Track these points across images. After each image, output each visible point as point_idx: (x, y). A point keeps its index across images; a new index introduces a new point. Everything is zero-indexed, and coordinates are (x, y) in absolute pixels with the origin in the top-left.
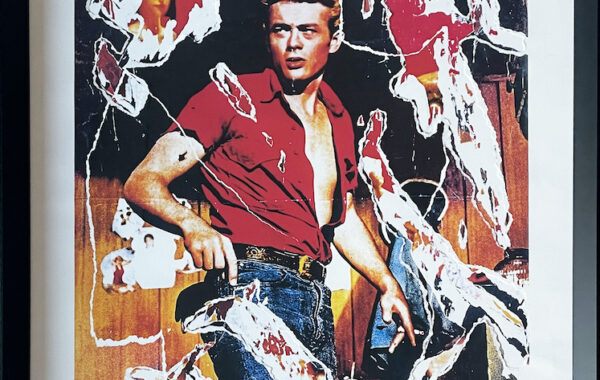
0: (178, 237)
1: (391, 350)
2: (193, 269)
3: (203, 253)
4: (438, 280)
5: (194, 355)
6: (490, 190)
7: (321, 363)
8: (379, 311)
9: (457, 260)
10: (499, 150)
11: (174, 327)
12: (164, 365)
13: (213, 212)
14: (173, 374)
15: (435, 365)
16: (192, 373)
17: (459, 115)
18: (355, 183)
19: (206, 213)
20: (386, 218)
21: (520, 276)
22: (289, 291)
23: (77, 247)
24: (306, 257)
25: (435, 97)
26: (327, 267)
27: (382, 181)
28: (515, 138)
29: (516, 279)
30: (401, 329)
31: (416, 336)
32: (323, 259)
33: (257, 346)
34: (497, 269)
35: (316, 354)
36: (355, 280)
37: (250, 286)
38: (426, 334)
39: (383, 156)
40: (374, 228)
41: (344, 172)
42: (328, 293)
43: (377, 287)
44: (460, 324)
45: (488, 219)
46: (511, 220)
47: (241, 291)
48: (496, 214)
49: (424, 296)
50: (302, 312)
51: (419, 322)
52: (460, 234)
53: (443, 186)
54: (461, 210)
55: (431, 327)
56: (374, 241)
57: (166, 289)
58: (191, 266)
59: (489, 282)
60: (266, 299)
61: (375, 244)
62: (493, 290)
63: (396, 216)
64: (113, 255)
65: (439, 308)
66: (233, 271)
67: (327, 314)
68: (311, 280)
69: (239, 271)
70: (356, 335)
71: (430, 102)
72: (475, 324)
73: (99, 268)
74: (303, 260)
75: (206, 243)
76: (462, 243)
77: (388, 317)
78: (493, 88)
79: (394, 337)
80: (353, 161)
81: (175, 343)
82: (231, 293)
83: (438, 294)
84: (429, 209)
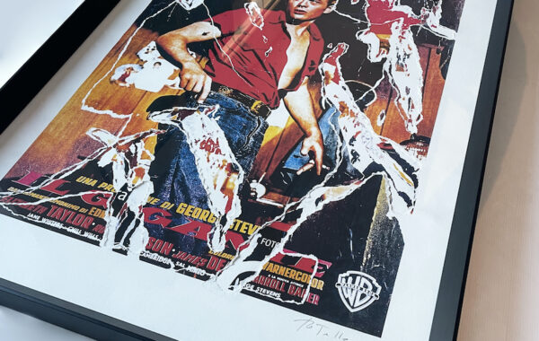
0: (177, 69)
1: (299, 173)
2: (177, 87)
3: (189, 81)
4: (353, 139)
5: (146, 134)
6: (410, 99)
7: (239, 165)
8: (299, 147)
9: (372, 132)
10: (422, 80)
11: (143, 114)
12: (120, 133)
13: (209, 63)
14: (123, 141)
15: (331, 193)
16: (137, 144)
17: (399, 57)
18: (313, 73)
19: (204, 62)
20: (327, 95)
21: (419, 153)
22: (238, 117)
23: (108, 56)
24: (260, 102)
25: (385, 46)
26: (273, 111)
27: (332, 76)
28: (436, 77)
29: (416, 154)
30: (312, 161)
31: (322, 169)
32: (272, 106)
33: (196, 142)
34: (402, 144)
35: (238, 159)
36: (290, 123)
37: (211, 107)
38: (331, 170)
39: (339, 65)
40: (316, 98)
41: (308, 65)
42: (266, 126)
43: (304, 132)
44: (361, 171)
45: (404, 114)
46: (422, 118)
47: (203, 108)
48: (410, 113)
49: (339, 147)
50: (241, 132)
51: (328, 160)
52: (379, 117)
53: (375, 89)
54: (385, 104)
55: (337, 167)
56: (313, 105)
57: (151, 93)
58: (177, 85)
59: (394, 150)
60: (219, 117)
61: (314, 107)
62: (395, 156)
63: (335, 96)
64: (128, 66)
65: (348, 157)
66: (204, 96)
67: (259, 138)
68: (257, 115)
69: (208, 97)
70: (275, 155)
71: (381, 47)
72: (373, 174)
73: (114, 70)
74: (256, 103)
75: (194, 77)
76: (380, 123)
77: (305, 151)
78: (427, 50)
79: (305, 165)
80: (317, 62)
81: (137, 124)
82: (195, 106)
83: (350, 148)
84: (361, 98)
